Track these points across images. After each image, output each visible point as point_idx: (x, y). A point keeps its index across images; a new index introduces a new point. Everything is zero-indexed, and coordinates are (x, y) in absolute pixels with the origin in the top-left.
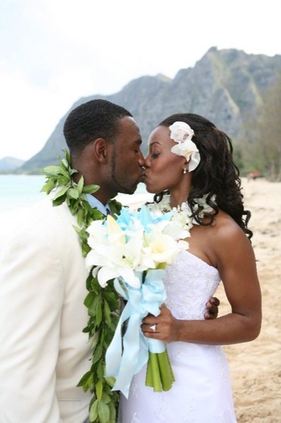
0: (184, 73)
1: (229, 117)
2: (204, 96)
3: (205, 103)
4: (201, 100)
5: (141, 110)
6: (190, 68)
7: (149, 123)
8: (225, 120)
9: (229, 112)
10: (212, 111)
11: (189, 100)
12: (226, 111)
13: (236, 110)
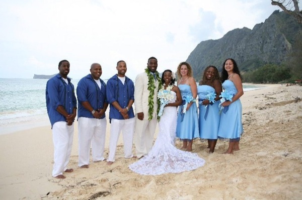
0: (258, 26)
1: (285, 49)
2: (270, 38)
3: (270, 42)
4: (269, 41)
5: (234, 47)
6: (262, 23)
7: (238, 54)
8: (282, 51)
9: (285, 47)
10: (274, 47)
11: (261, 41)
12: (283, 46)
13: (289, 45)
